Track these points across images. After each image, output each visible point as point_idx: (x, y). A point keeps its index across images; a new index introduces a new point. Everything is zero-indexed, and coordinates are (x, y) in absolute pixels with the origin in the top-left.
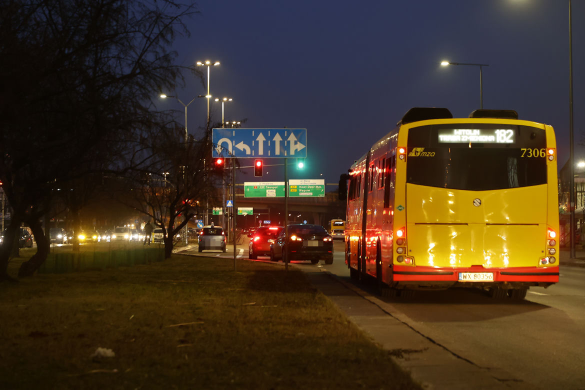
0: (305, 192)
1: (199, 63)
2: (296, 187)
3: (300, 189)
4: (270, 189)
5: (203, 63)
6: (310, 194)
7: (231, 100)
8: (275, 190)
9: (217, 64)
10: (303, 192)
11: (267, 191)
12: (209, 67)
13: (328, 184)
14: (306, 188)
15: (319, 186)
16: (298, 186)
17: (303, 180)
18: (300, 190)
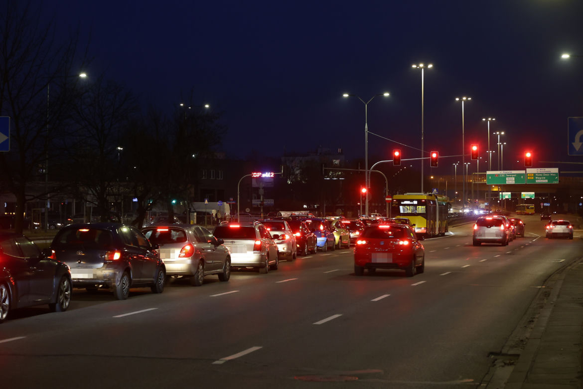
0: (541, 179)
1: (414, 66)
2: (533, 175)
3: (537, 176)
4: (509, 177)
5: (418, 66)
6: (546, 181)
7: (470, 99)
8: (514, 178)
9: (430, 66)
10: (539, 179)
11: (507, 178)
12: (423, 70)
13: (561, 172)
14: (542, 175)
15: (553, 173)
16: (534, 174)
17: (539, 169)
18: (537, 178)
